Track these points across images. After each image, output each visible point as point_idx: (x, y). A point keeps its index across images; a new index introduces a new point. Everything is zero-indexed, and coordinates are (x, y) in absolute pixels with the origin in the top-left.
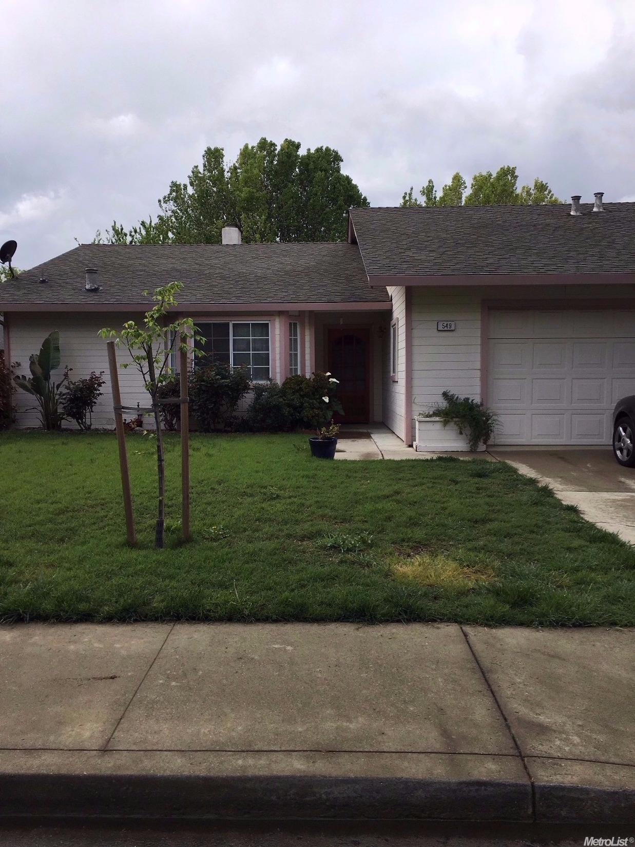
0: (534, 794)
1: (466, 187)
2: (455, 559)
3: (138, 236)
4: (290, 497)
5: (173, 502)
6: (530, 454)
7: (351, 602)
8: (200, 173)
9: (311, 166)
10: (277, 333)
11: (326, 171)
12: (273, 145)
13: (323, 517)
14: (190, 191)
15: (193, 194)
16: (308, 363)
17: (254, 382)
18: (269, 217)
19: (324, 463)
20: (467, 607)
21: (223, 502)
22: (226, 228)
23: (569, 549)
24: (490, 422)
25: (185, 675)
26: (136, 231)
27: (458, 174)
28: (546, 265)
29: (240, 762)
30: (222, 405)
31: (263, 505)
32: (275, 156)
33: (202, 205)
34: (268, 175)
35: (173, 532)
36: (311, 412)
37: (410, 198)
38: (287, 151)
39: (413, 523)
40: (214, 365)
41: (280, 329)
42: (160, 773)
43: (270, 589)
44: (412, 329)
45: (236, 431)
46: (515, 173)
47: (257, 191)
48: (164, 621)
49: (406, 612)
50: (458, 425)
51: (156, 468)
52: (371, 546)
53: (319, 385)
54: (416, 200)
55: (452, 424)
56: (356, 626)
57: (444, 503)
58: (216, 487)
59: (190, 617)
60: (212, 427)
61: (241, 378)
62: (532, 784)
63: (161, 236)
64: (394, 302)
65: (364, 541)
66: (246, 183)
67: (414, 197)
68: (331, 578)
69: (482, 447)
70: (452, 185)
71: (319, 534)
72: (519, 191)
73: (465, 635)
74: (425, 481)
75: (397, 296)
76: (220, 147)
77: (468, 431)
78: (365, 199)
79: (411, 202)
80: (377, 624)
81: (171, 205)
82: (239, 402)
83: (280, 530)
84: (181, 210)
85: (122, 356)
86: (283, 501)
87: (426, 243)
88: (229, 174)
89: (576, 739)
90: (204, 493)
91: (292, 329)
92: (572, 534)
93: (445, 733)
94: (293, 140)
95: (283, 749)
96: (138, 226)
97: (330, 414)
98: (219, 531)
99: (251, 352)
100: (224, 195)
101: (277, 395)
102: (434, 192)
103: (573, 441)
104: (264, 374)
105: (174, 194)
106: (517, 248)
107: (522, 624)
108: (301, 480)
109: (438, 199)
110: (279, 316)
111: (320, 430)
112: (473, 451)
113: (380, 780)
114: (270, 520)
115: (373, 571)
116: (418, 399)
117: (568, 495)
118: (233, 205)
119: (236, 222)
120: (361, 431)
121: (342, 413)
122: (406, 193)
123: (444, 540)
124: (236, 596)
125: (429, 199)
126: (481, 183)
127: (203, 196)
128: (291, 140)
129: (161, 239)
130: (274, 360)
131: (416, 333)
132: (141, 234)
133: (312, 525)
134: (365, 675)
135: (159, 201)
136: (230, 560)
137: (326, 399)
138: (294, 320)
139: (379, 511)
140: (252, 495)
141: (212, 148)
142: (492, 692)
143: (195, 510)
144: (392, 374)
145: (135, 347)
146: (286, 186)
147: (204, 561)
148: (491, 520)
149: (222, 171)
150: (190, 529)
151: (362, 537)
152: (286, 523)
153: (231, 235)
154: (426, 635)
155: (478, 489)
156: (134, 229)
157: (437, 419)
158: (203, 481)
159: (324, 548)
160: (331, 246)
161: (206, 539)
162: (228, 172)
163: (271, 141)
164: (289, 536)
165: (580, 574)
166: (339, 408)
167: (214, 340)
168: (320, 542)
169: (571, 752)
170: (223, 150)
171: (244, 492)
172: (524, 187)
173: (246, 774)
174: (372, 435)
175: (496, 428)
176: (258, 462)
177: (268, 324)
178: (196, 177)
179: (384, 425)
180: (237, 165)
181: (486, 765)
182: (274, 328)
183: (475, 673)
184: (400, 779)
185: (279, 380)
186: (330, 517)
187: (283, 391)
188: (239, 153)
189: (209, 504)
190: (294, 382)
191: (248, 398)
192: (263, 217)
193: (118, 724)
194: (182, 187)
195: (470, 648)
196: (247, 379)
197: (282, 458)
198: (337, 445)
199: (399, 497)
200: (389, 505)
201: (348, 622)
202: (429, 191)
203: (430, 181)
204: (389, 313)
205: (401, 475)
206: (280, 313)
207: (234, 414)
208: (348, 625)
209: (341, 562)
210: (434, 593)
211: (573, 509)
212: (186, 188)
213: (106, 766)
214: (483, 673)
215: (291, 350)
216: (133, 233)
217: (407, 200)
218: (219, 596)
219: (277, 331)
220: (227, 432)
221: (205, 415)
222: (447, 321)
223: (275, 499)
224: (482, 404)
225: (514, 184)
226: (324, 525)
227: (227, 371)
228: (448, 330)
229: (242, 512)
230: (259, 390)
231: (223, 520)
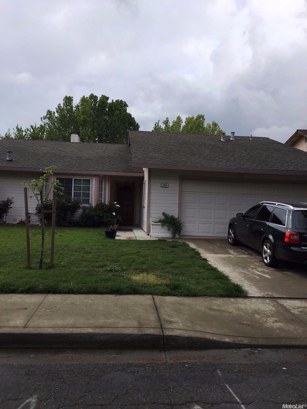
0: (164, 337)
1: (182, 122)
2: (155, 275)
3: (29, 132)
4: (95, 253)
5: (46, 253)
6: (195, 240)
7: (114, 287)
8: (61, 107)
9: (114, 108)
10: (94, 184)
11: (120, 110)
12: (96, 97)
13: (107, 260)
14: (56, 115)
15: (58, 116)
16: (107, 198)
17: (83, 205)
18: (93, 130)
19: (111, 240)
20: (156, 290)
21: (67, 254)
22: (73, 134)
23: (198, 273)
24: (181, 226)
25: (52, 308)
26: (28, 130)
27: (179, 116)
28: (205, 163)
29: (71, 330)
30: (67, 214)
31: (83, 255)
32: (97, 102)
33: (62, 121)
34: (93, 111)
35: (46, 264)
36: (107, 219)
37: (158, 125)
38: (103, 100)
39: (143, 263)
40: (65, 197)
41: (95, 183)
42: (44, 333)
43: (85, 283)
44: (151, 186)
45: (73, 226)
46: (204, 117)
47: (88, 117)
48: (44, 293)
49: (134, 291)
50: (168, 226)
51: (41, 238)
52: (125, 270)
53: (111, 208)
54: (160, 126)
55: (165, 226)
56: (115, 295)
57: (157, 256)
58: (64, 248)
59: (53, 292)
60: (63, 224)
61: (76, 203)
62: (163, 335)
63: (40, 133)
64: (145, 173)
65: (122, 268)
66: (83, 113)
67: (160, 124)
68: (108, 280)
69: (177, 236)
70: (176, 121)
71: (105, 266)
72: (205, 126)
73: (154, 298)
74: (151, 248)
75: (146, 171)
76: (71, 96)
77: (172, 229)
78: (138, 124)
79: (158, 127)
80: (123, 295)
81: (47, 121)
82: (75, 214)
83: (90, 264)
84: (51, 123)
85: (30, 193)
86: (92, 254)
87: (159, 149)
88: (75, 108)
89: (181, 325)
90: (59, 250)
91: (100, 183)
92: (201, 268)
93: (139, 323)
94: (105, 95)
95: (86, 326)
96: (29, 127)
97: (116, 220)
98: (65, 264)
99: (82, 192)
100: (72, 118)
101: (92, 211)
102: (169, 123)
103: (215, 235)
104: (87, 201)
105: (48, 115)
106: (195, 154)
107: (174, 295)
108: (100, 246)
109: (170, 126)
110: (95, 176)
111: (110, 227)
112: (174, 237)
113: (116, 334)
114: (86, 260)
115: (124, 278)
116: (152, 215)
117: (205, 255)
118: (76, 123)
119: (77, 131)
120: (129, 228)
121: (121, 220)
122: (156, 123)
123: (153, 269)
124: (71, 285)
125: (166, 126)
126: (189, 121)
127: (62, 118)
128: (104, 96)
129: (41, 134)
130: (92, 196)
131: (152, 187)
132: (31, 131)
133: (103, 263)
134: (116, 308)
135: (41, 118)
136: (69, 274)
137: (114, 214)
138: (102, 179)
139: (130, 259)
140: (79, 252)
141: (68, 96)
142: (158, 313)
143: (55, 257)
144: (143, 204)
145: (36, 190)
146: (101, 116)
147: (59, 274)
148: (173, 263)
149: (72, 107)
150: (53, 263)
151: (122, 267)
152: (93, 262)
153: (75, 138)
154: (140, 298)
155: (171, 252)
156: (27, 129)
157: (160, 224)
158: (58, 246)
159: (106, 270)
160: (120, 146)
161: (60, 267)
162: (75, 107)
163: (96, 96)
164: (93, 266)
165: (199, 281)
166: (120, 218)
167: (65, 185)
168: (105, 268)
169: (178, 327)
170: (73, 97)
171: (76, 250)
172: (208, 124)
173: (73, 333)
174: (133, 230)
175: (183, 229)
176: (82, 239)
177: (90, 180)
178: (60, 109)
179: (139, 226)
180: (79, 105)
181: (150, 330)
182: (92, 182)
183: (154, 308)
184: (122, 334)
185: (94, 205)
186: (110, 260)
187: (95, 210)
188: (80, 99)
189: (61, 254)
190: (100, 206)
191: (80, 211)
192: (90, 129)
193: (29, 321)
194: (53, 113)
195: (154, 302)
196: (79, 203)
197: (93, 238)
198: (117, 233)
199: (139, 254)
200: (134, 257)
201: (113, 294)
202: (166, 122)
203: (167, 118)
204: (143, 178)
205: (142, 246)
206: (95, 175)
207: (73, 219)
208: (113, 295)
209: (113, 275)
210: (145, 285)
211: (205, 260)
212: (54, 113)
213: (26, 331)
214: (156, 308)
215: (100, 192)
216: (26, 131)
217: (157, 126)
218: (65, 285)
219: (94, 183)
220: (69, 226)
221: (60, 219)
222: (165, 183)
223: (88, 253)
224: (178, 218)
225: (203, 123)
226: (108, 263)
227: (71, 199)
228: (165, 186)
229: (74, 257)
230: (84, 208)
231: (67, 260)
